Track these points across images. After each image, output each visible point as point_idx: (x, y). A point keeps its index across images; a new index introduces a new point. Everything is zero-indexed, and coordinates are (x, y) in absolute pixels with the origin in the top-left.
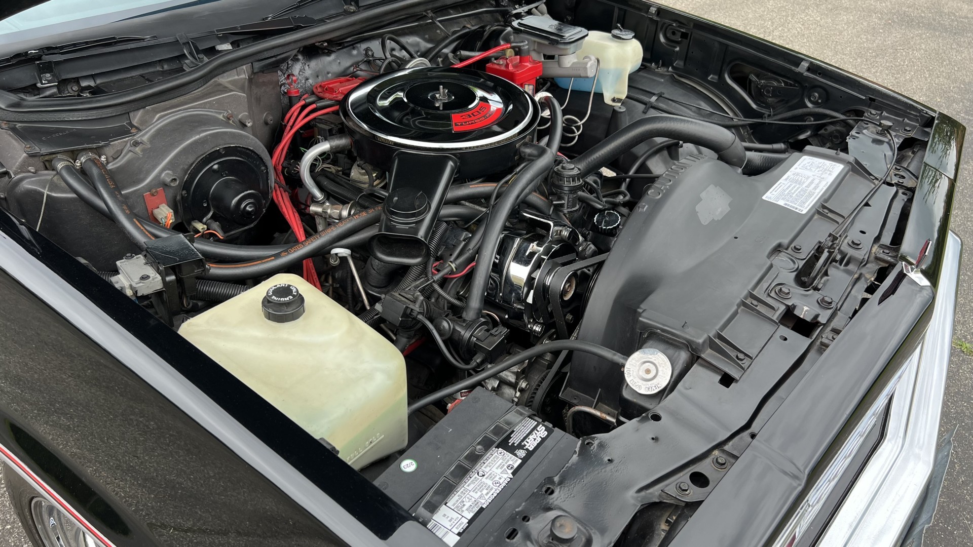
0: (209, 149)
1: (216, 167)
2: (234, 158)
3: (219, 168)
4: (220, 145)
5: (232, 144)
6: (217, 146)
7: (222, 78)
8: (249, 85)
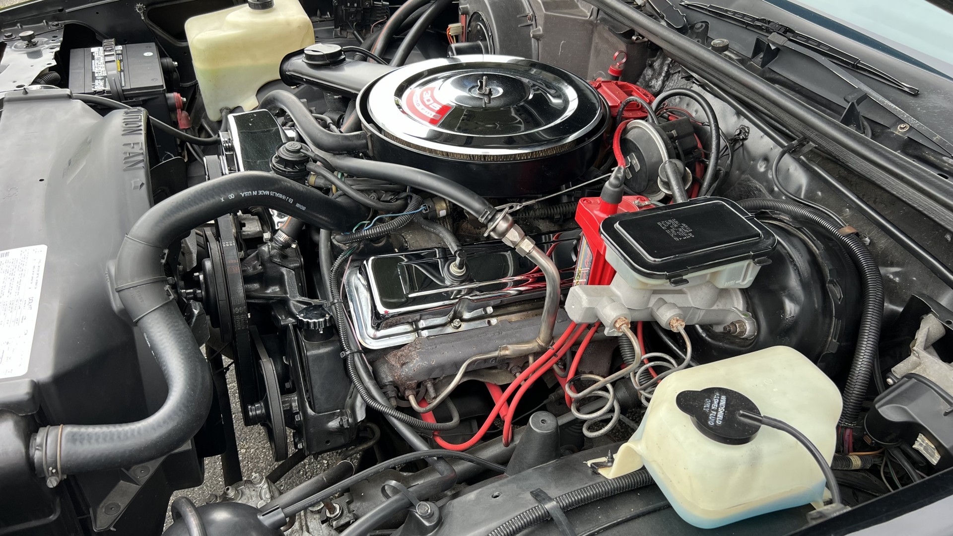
0: (480, 10)
5: (486, 18)
8: (591, 27)
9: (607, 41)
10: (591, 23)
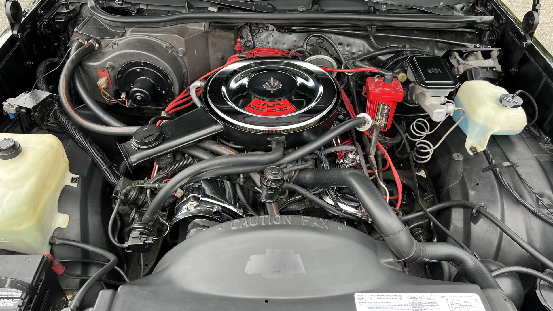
0: (135, 59)
1: (138, 70)
2: (150, 69)
3: (139, 71)
4: (142, 60)
5: (149, 61)
6: (140, 60)
7: (189, 25)
8: (206, 34)
9: (220, 36)
10: (206, 32)
